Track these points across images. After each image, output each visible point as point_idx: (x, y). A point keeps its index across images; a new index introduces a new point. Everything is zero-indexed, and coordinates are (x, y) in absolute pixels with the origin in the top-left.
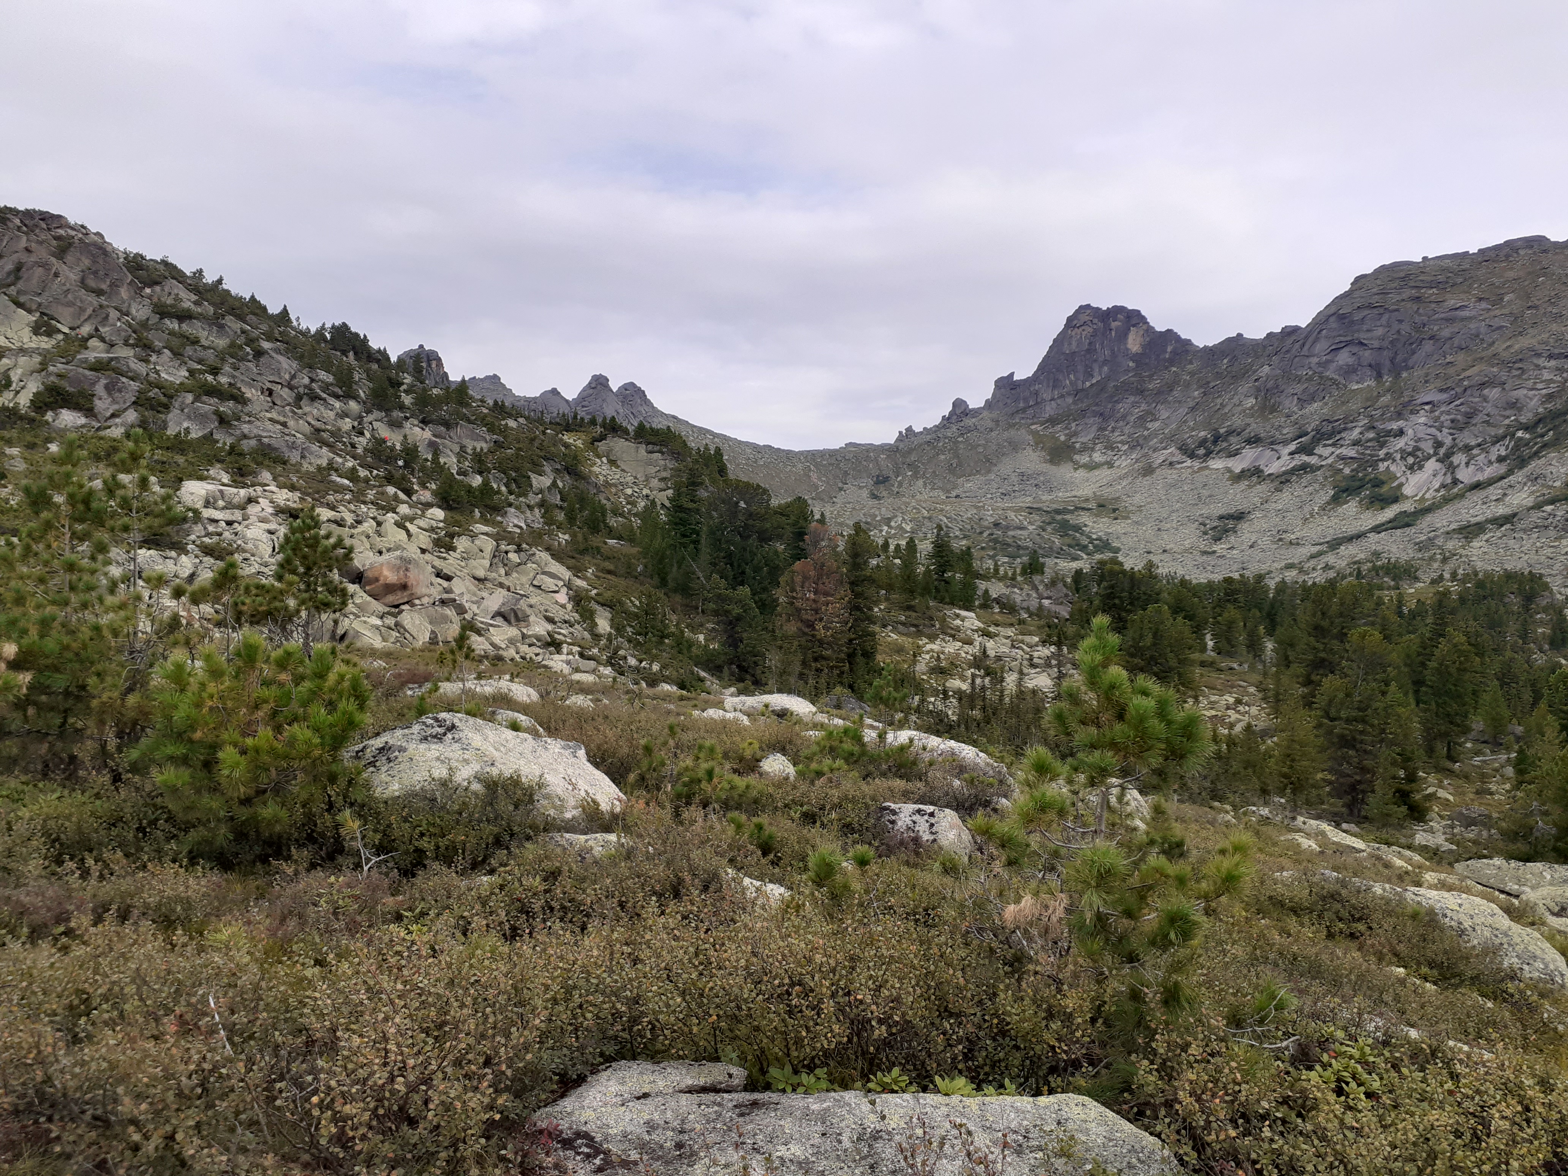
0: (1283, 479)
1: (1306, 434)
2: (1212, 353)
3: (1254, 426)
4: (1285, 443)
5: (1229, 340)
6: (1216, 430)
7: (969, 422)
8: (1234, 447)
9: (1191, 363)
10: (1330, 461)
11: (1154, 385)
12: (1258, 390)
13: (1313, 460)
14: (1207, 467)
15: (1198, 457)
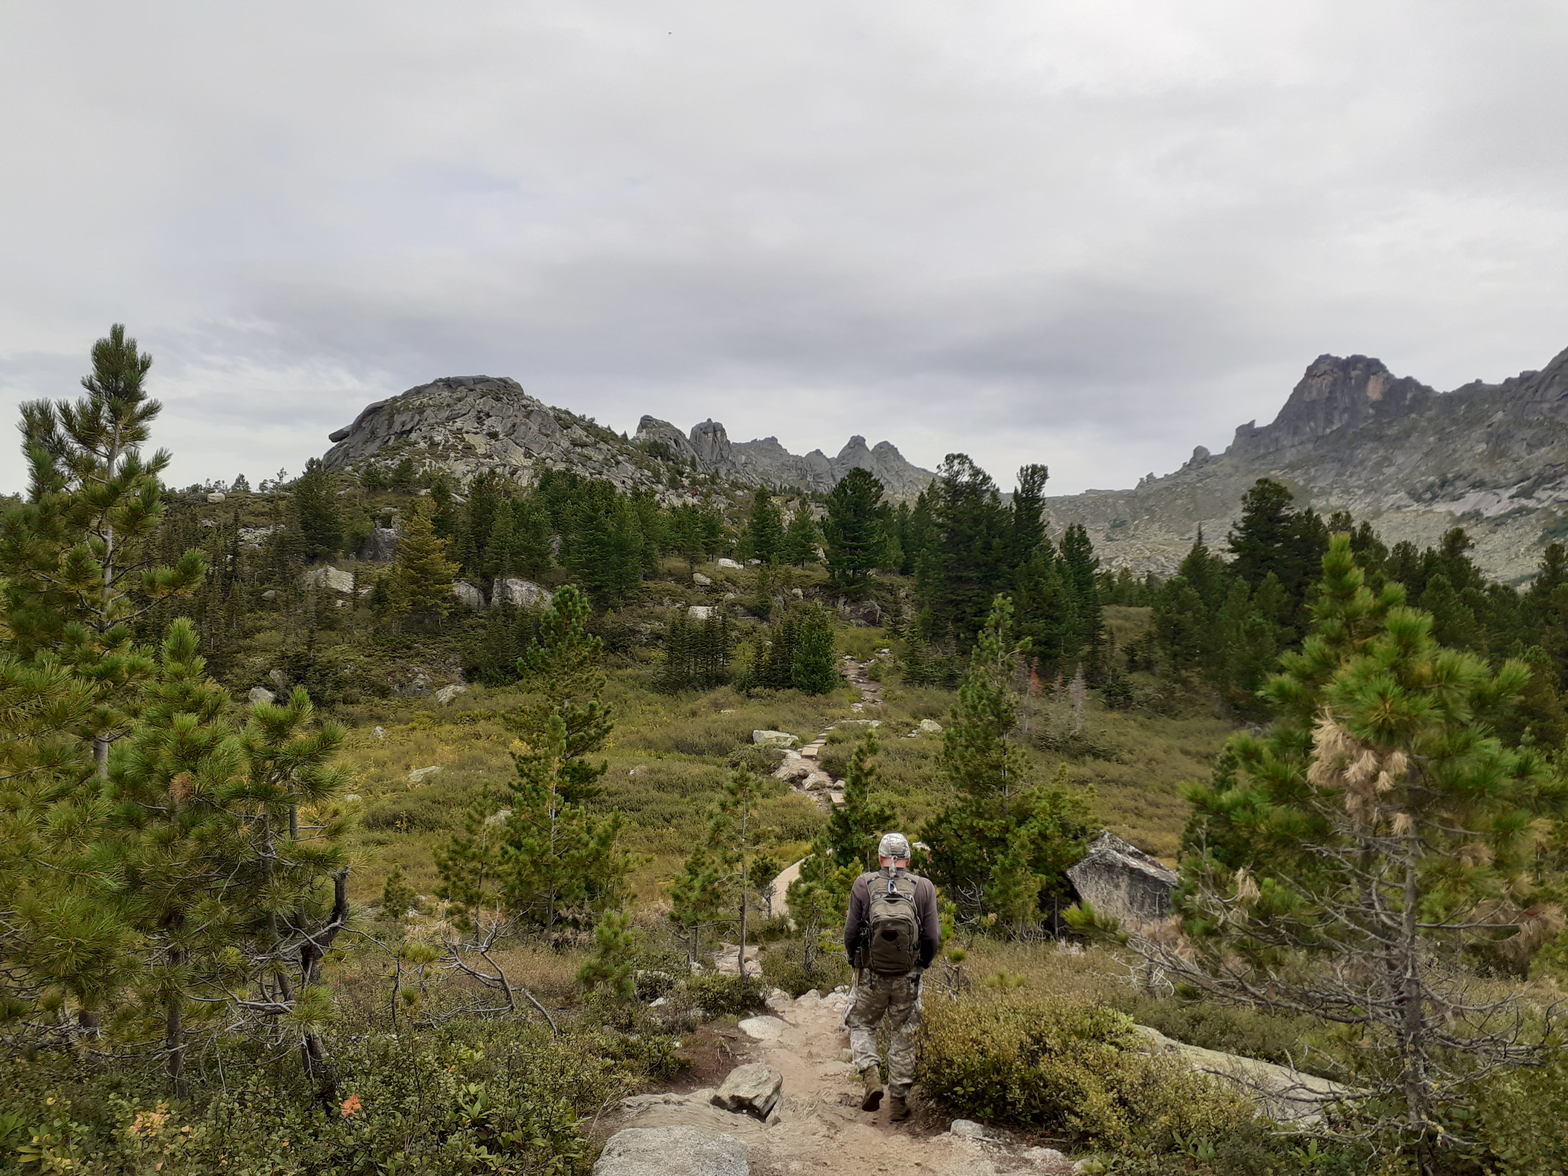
0: (1498, 522)
1: (1528, 479)
2: (1451, 400)
3: (1481, 471)
4: (1507, 487)
5: (1468, 387)
6: (1445, 475)
7: (1209, 468)
8: (1457, 492)
9: (1430, 409)
10: (1546, 504)
11: (1392, 431)
12: (1490, 435)
13: (1531, 503)
14: (1431, 511)
15: (1425, 501)
